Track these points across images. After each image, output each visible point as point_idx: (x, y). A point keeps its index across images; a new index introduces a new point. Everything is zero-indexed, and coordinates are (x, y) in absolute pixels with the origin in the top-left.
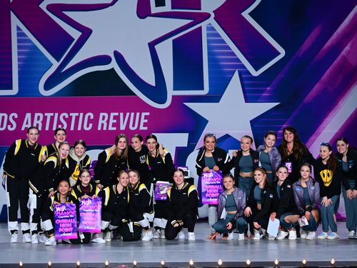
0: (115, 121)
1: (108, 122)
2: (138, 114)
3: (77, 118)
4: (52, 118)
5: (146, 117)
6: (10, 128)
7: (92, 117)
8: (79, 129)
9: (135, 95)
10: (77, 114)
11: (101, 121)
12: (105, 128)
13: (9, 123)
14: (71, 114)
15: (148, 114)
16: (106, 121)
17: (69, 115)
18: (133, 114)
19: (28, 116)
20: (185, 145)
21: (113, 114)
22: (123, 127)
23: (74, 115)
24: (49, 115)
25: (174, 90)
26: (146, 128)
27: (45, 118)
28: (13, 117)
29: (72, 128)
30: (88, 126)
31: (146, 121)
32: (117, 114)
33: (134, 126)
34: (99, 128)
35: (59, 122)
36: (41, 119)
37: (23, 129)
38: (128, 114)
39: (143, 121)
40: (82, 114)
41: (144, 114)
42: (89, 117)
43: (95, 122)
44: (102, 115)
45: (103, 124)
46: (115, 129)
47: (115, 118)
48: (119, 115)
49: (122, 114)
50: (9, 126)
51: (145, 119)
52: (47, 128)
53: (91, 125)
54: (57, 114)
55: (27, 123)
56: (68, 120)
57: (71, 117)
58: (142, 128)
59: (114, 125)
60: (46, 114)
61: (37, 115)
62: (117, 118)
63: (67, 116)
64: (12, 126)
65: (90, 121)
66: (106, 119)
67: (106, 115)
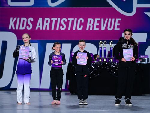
0: (98, 24)
1: (93, 25)
2: (113, 20)
3: (73, 22)
4: (56, 22)
5: (119, 22)
6: (28, 28)
7: (83, 21)
8: (74, 29)
9: (112, 7)
10: (73, 19)
11: (88, 24)
12: (91, 29)
13: (27, 24)
14: (69, 19)
15: (120, 19)
16: (92, 24)
17: (67, 19)
18: (110, 20)
19: (40, 20)
20: (145, 41)
21: (96, 20)
22: (103, 28)
23: (71, 20)
24: (54, 19)
25: (138, 3)
26: (119, 29)
27: (51, 21)
28: (31, 21)
29: (69, 29)
30: (80, 27)
31: (119, 24)
32: (99, 19)
33: (110, 27)
34: (87, 29)
35: (61, 25)
36: (49, 22)
37: (37, 29)
38: (107, 20)
39: (117, 24)
40: (76, 19)
41: (117, 20)
42: (81, 21)
43: (85, 24)
44: (89, 20)
45: (90, 26)
46: (98, 29)
47: (98, 22)
48: (101, 20)
49: (103, 20)
50: (28, 27)
51: (118, 23)
52: (53, 28)
53: (82, 27)
54: (59, 19)
55: (39, 25)
56: (67, 23)
57: (68, 21)
58: (116, 29)
59: (97, 27)
60: (52, 19)
61: (46, 19)
62: (99, 22)
63: (66, 20)
64: (29, 27)
65: (81, 24)
66: (92, 22)
67: (92, 20)
